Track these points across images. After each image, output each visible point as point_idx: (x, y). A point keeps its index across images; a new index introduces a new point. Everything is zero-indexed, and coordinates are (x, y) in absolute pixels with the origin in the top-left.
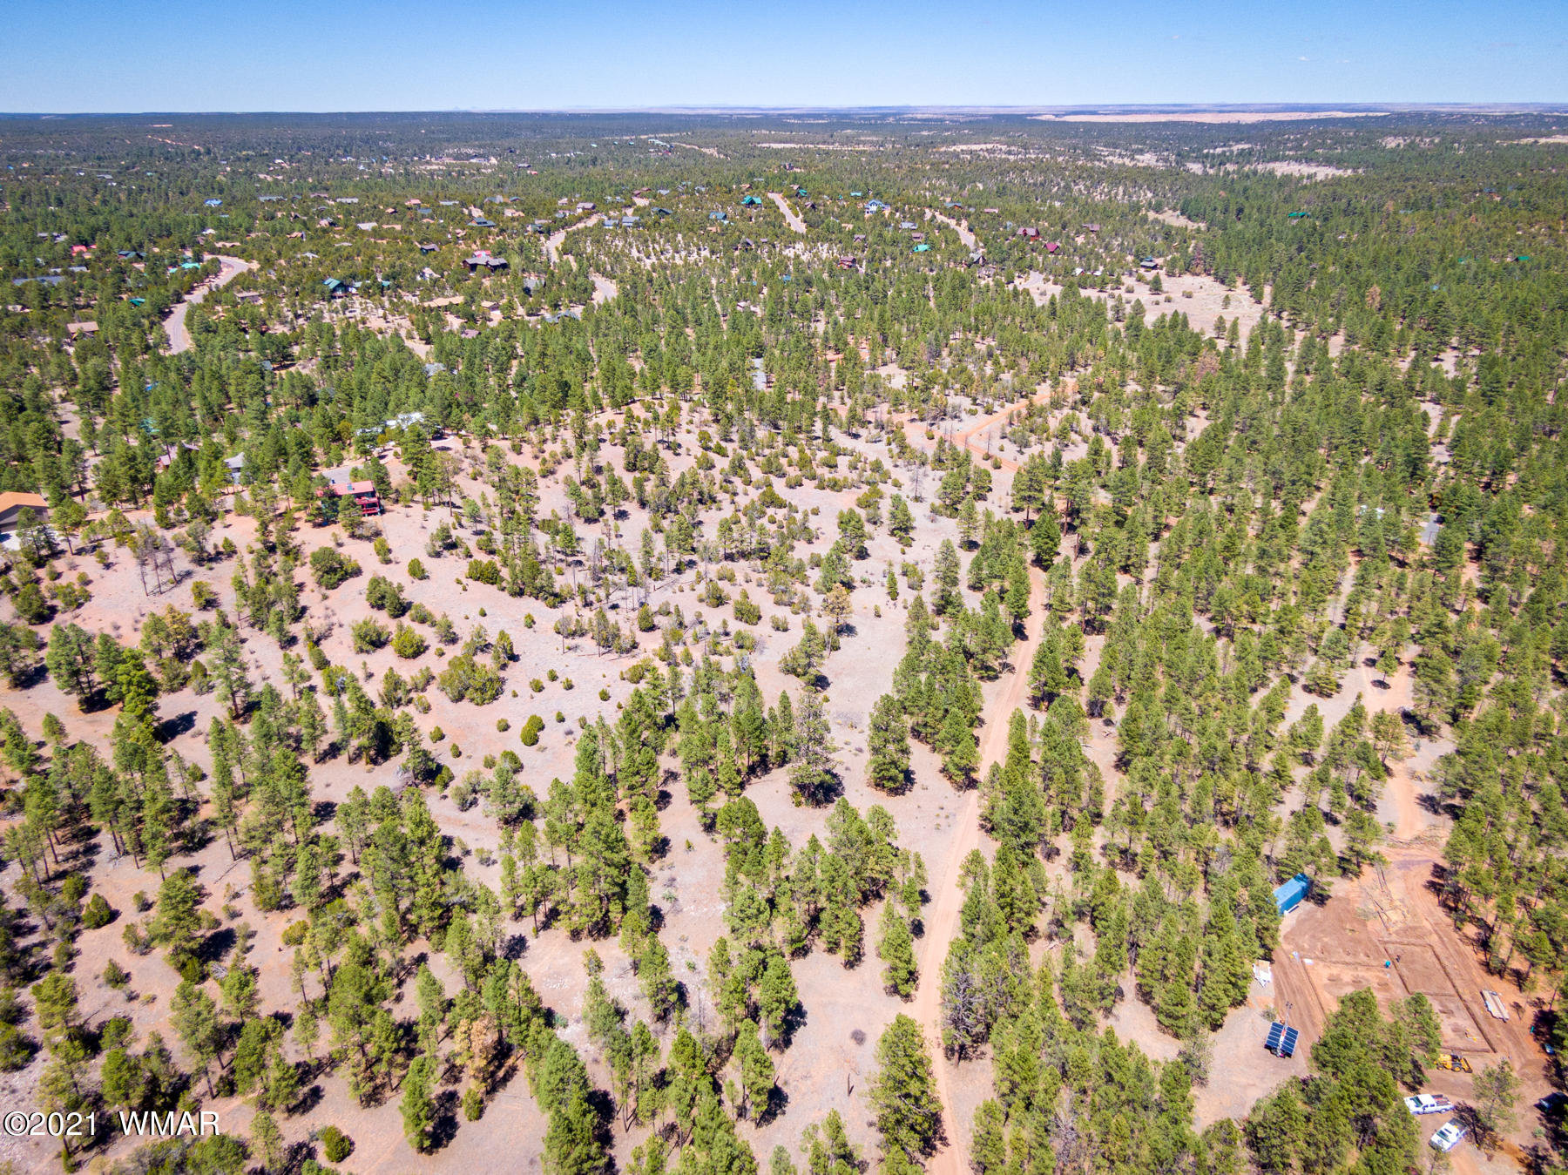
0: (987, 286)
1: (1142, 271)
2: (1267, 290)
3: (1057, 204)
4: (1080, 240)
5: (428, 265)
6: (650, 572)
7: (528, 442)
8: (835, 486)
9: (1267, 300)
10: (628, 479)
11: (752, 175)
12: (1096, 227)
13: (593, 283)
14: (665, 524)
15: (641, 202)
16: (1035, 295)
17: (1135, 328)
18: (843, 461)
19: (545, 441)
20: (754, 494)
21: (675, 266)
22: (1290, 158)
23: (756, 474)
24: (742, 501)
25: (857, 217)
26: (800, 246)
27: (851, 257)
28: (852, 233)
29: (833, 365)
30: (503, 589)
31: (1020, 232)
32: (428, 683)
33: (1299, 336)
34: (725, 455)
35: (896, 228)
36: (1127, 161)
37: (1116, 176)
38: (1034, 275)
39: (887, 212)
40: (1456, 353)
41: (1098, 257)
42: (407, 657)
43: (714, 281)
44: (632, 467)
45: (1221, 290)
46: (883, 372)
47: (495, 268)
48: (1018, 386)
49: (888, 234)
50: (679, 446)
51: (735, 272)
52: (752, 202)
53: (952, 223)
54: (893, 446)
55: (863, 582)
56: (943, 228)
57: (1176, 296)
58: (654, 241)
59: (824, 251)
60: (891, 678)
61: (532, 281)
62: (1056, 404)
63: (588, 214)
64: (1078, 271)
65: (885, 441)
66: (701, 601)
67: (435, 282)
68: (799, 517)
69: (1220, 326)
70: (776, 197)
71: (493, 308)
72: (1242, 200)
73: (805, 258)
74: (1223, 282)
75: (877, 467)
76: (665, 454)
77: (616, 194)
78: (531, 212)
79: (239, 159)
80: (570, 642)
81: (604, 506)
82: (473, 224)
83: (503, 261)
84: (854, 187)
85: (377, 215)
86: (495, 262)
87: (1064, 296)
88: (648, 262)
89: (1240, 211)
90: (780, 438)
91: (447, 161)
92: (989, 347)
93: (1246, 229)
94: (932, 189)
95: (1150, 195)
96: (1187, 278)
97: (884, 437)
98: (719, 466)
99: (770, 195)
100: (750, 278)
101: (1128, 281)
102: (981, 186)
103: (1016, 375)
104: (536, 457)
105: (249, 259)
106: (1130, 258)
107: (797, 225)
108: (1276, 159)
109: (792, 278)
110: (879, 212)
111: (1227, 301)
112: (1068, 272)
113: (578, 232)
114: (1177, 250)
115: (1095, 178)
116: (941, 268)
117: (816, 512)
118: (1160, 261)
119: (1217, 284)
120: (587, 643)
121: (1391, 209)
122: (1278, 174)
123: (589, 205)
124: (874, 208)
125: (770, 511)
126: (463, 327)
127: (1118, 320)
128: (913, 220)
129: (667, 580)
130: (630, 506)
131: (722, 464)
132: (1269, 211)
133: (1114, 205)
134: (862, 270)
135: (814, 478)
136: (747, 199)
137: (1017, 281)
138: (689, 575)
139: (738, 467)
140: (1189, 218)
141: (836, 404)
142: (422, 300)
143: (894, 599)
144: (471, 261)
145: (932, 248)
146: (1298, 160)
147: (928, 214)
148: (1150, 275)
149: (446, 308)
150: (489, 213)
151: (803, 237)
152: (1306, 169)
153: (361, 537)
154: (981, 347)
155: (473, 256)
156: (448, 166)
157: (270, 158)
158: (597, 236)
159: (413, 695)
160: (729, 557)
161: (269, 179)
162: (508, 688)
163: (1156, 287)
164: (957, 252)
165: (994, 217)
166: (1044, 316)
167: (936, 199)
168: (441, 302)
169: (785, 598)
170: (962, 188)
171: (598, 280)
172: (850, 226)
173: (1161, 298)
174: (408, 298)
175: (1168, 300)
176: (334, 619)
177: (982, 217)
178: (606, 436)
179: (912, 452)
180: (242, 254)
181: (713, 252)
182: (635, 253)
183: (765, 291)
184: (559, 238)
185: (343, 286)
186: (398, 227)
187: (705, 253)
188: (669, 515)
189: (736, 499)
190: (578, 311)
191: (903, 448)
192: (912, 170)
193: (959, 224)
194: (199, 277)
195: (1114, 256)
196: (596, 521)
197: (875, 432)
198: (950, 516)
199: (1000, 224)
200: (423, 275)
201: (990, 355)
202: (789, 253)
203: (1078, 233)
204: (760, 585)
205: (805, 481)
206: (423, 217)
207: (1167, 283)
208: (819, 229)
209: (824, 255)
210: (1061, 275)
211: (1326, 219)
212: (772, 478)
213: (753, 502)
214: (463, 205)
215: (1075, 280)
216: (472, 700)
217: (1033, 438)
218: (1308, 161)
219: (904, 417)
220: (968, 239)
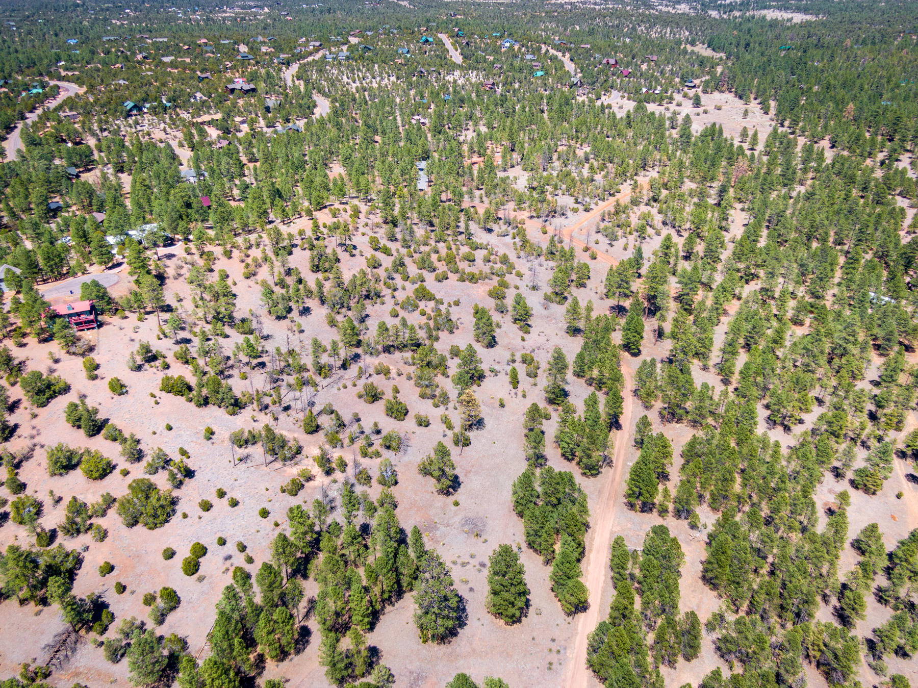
0: (583, 102)
1: (686, 89)
2: (773, 104)
3: (628, 40)
4: (644, 67)
5: (200, 90)
6: (321, 370)
7: (238, 247)
8: (473, 279)
9: (772, 112)
10: (311, 279)
11: (428, 21)
12: (655, 58)
13: (315, 102)
14: (339, 318)
15: (353, 40)
16: (615, 109)
17: (686, 135)
18: (479, 255)
19: (250, 247)
20: (411, 288)
21: (371, 89)
22: (774, 7)
23: (413, 269)
24: (401, 296)
25: (496, 51)
26: (457, 73)
27: (491, 81)
28: (493, 63)
29: (476, 167)
30: (190, 400)
31: (605, 61)
32: (109, 507)
33: (801, 141)
34: (390, 255)
35: (522, 59)
36: (670, 9)
37: (666, 20)
38: (614, 93)
39: (516, 48)
40: (909, 155)
41: (657, 80)
42: (95, 479)
43: (398, 100)
44: (316, 269)
45: (739, 103)
46: (511, 173)
47: (247, 92)
48: (607, 187)
49: (517, 63)
50: (355, 247)
51: (412, 92)
52: (427, 41)
53: (560, 54)
54: (517, 240)
55: (492, 371)
56: (554, 59)
57: (711, 108)
58: (359, 70)
59: (474, 77)
60: (510, 489)
61: (272, 102)
62: (635, 202)
63: (317, 50)
64: (644, 90)
65: (511, 236)
66: (360, 397)
67: (204, 102)
68: (443, 308)
69: (744, 134)
70: (443, 37)
71: (243, 122)
72: (748, 37)
73: (461, 82)
74: (741, 98)
75: (505, 260)
76: (343, 256)
77: (338, 35)
78: (279, 49)
79: (102, 10)
80: (243, 452)
81: (291, 304)
82: (239, 57)
83: (252, 86)
84: (495, 29)
85: (178, 51)
86: (247, 87)
87: (637, 109)
88: (354, 85)
89: (748, 45)
90: (433, 235)
91: (237, 10)
92: (586, 153)
93: (752, 58)
94: (546, 30)
95: (687, 33)
96: (716, 94)
97: (512, 231)
98: (385, 265)
99: (439, 35)
100: (422, 97)
101: (678, 97)
102: (577, 28)
103: (605, 176)
104: (243, 261)
105: (81, 85)
106: (677, 80)
107: (456, 57)
108: (765, 8)
109: (451, 97)
110: (511, 48)
111: (746, 113)
112: (637, 91)
113: (308, 63)
114: (708, 73)
115: (652, 21)
116: (552, 89)
117: (457, 303)
118: (697, 82)
119: (737, 99)
120: (257, 451)
121: (849, 44)
122: (768, 18)
123: (318, 44)
124: (508, 45)
125: (422, 305)
126: (219, 137)
127: (673, 128)
128: (533, 53)
129: (335, 377)
130: (312, 303)
131: (387, 262)
132: (767, 46)
133: (664, 40)
134: (499, 91)
135: (457, 272)
136: (424, 38)
137: (603, 98)
138: (354, 369)
139: (400, 265)
140: (714, 50)
141: (476, 202)
142: (193, 117)
143: (515, 387)
144: (230, 86)
145: (546, 73)
146: (779, 8)
147: (544, 48)
148: (691, 93)
149: (209, 123)
150: (251, 49)
151: (460, 67)
152: (786, 15)
153: (74, 354)
154: (580, 153)
155: (233, 82)
156: (236, 14)
157: (122, 9)
158: (321, 66)
159: (93, 520)
160: (387, 349)
161: (118, 23)
162: (180, 508)
163: (697, 103)
164: (563, 77)
165: (587, 51)
166: (622, 126)
167: (549, 38)
168: (206, 118)
169: (428, 391)
170: (566, 29)
171: (317, 98)
172: (492, 58)
173: (700, 110)
174: (185, 115)
175: (705, 112)
176: (37, 440)
177: (579, 51)
178: (299, 242)
179: (531, 245)
180: (78, 81)
181: (398, 78)
182: (345, 79)
183: (433, 106)
184: (295, 68)
185: (138, 107)
186: (188, 60)
187: (393, 79)
188: (344, 310)
189: (396, 293)
190: (301, 124)
191: (525, 243)
192: (533, 17)
193: (564, 56)
194: (41, 99)
195: (667, 78)
196: (285, 318)
197: (504, 227)
198: (559, 303)
199: (591, 56)
200: (195, 98)
201: (587, 160)
202: (450, 78)
203: (643, 62)
204: (409, 378)
205: (450, 275)
206: (207, 52)
207: (704, 98)
208: (472, 61)
209: (473, 80)
210: (633, 93)
211: (805, 52)
212: (425, 273)
213: (408, 298)
214: (235, 43)
215: (642, 97)
216: (146, 525)
217: (620, 232)
218: (786, 9)
219: (525, 215)
220: (570, 66)
